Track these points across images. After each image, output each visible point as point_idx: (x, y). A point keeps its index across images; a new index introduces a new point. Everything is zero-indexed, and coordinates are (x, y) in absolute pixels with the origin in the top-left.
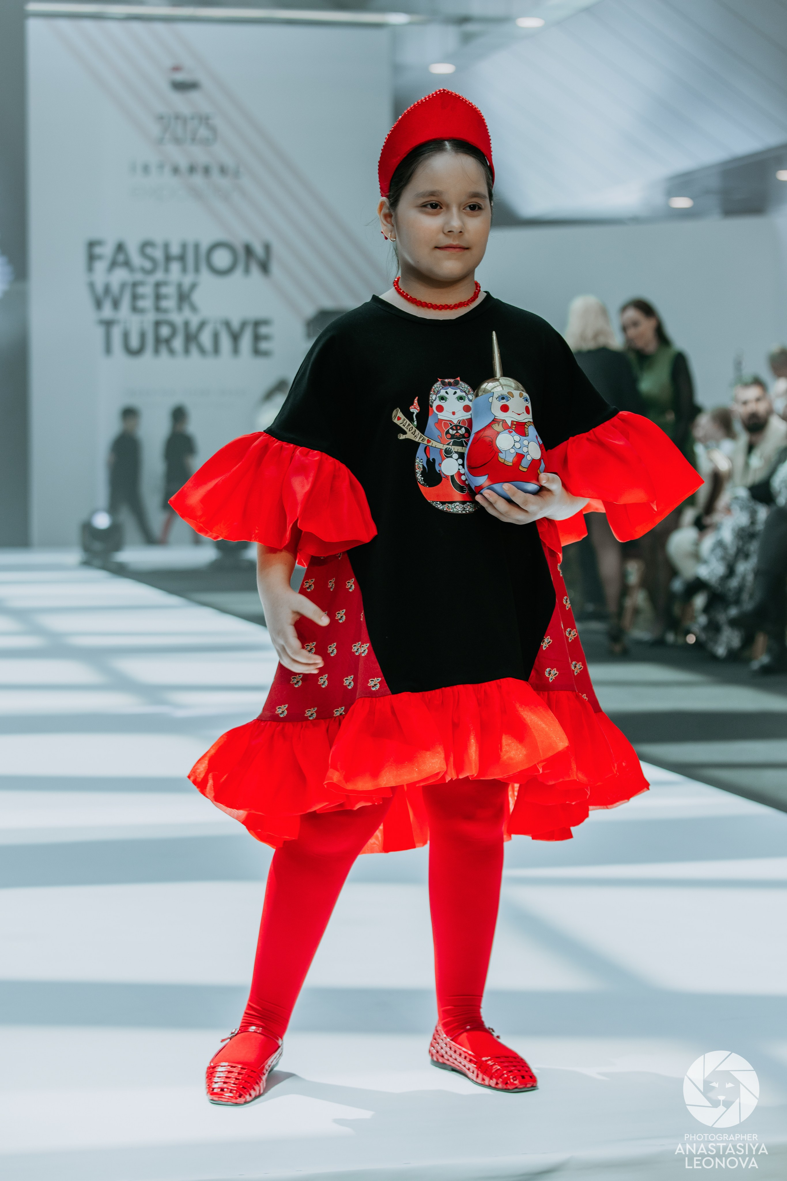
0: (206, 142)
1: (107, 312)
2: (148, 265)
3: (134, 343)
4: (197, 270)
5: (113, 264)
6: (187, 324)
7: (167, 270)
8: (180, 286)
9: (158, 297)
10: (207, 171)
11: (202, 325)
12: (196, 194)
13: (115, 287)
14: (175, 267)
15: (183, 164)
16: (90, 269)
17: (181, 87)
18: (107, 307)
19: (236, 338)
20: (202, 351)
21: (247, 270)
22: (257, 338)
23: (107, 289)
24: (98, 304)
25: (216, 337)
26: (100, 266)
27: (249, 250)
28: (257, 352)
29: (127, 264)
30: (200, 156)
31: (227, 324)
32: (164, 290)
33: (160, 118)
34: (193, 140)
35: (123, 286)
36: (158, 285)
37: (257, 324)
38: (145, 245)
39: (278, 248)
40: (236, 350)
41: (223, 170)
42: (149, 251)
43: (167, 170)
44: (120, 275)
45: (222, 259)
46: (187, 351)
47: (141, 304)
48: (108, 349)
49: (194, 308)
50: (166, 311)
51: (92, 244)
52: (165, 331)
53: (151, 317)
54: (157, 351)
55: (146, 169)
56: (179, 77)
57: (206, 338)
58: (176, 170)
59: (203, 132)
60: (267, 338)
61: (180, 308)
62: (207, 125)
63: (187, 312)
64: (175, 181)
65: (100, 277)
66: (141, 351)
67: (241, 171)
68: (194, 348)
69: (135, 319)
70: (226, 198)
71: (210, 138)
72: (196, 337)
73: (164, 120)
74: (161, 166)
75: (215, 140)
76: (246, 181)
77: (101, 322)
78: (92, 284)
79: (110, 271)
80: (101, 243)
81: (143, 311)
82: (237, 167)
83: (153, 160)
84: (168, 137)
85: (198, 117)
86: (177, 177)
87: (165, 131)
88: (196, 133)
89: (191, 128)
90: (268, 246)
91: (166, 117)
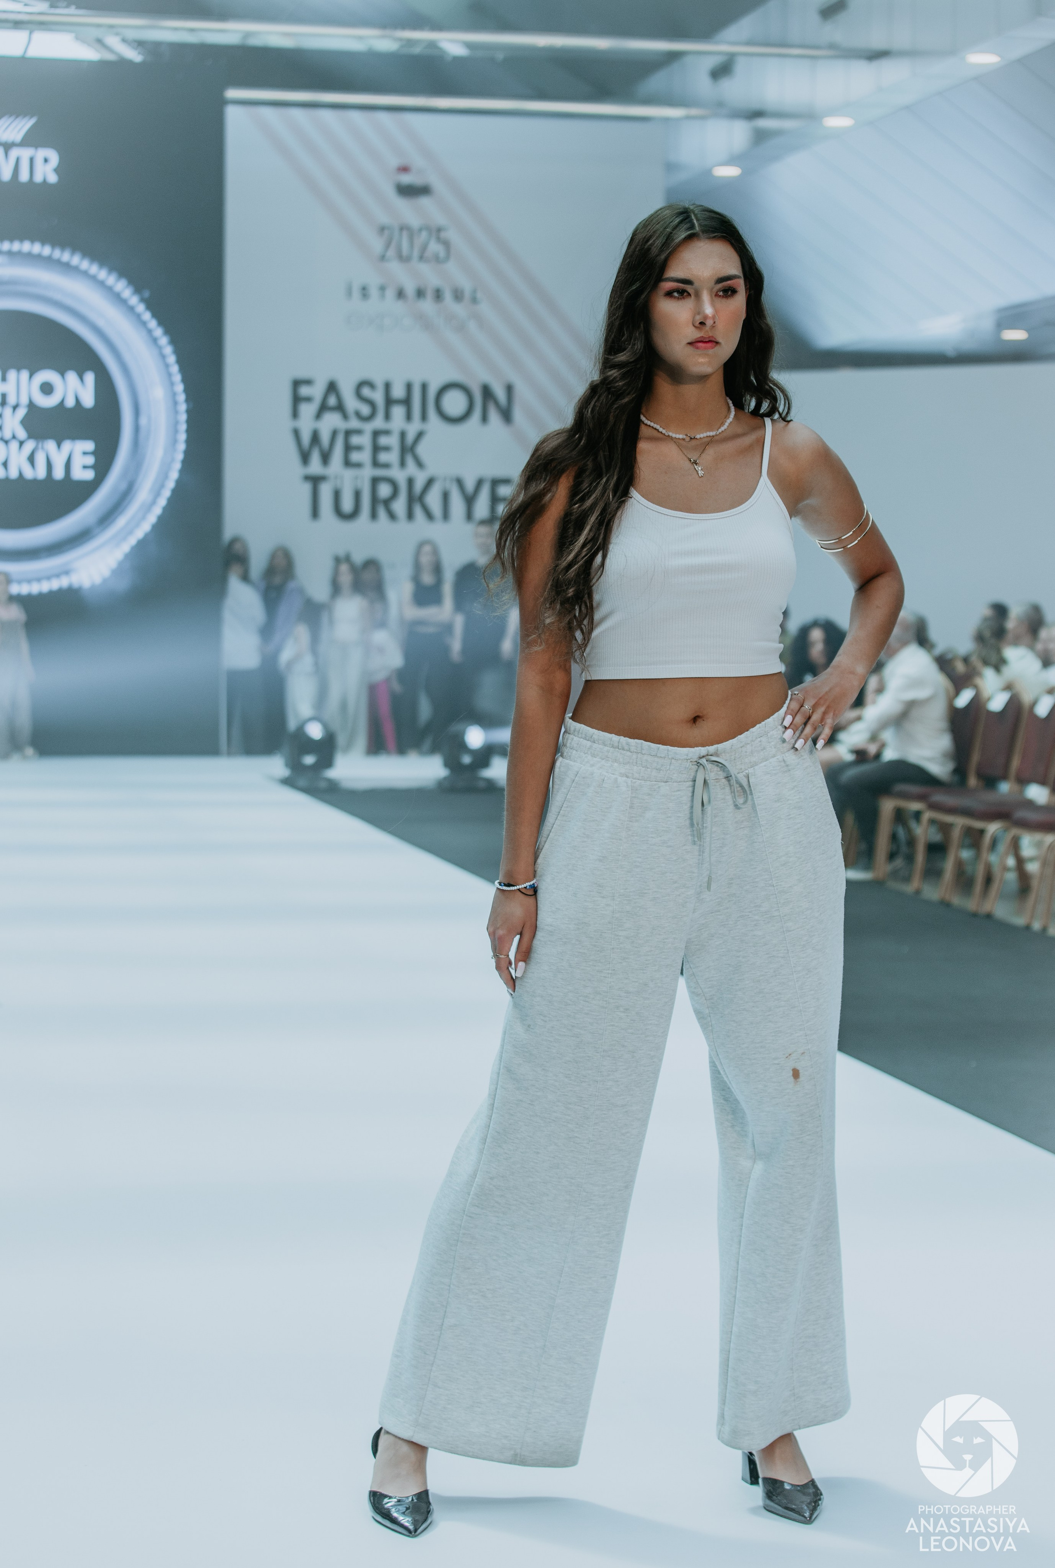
0: (437, 259)
1: (315, 466)
2: (365, 410)
3: (347, 505)
4: (424, 417)
5: (323, 408)
6: (410, 482)
7: (387, 416)
8: (403, 435)
9: (376, 449)
10: (438, 295)
11: (430, 482)
12: (427, 325)
13: (325, 438)
14: (398, 412)
16: (295, 414)
17: (408, 191)
18: (315, 458)
19: (470, 501)
20: (429, 516)
21: (485, 418)
23: (315, 437)
24: (305, 458)
25: (446, 496)
26: (308, 410)
27: (487, 392)
29: (340, 408)
30: (431, 277)
31: (460, 482)
32: (383, 441)
33: (382, 229)
34: (421, 258)
35: (334, 434)
36: (376, 434)
38: (361, 384)
39: (522, 391)
40: (469, 515)
41: (458, 296)
42: (366, 392)
43: (390, 293)
44: (331, 421)
45: (454, 403)
46: (410, 516)
47: (355, 457)
48: (315, 513)
49: (420, 464)
50: (386, 466)
51: (297, 384)
52: (384, 490)
53: (368, 472)
54: (374, 515)
55: (365, 292)
56: (406, 179)
57: (433, 500)
58: (401, 294)
59: (434, 247)
61: (403, 464)
62: (439, 239)
63: (411, 468)
64: (399, 307)
65: (306, 423)
66: (355, 514)
67: (479, 295)
68: (418, 511)
69: (349, 475)
70: (461, 328)
71: (442, 254)
72: (421, 499)
73: (386, 232)
74: (382, 289)
75: (448, 257)
76: (484, 308)
77: (307, 478)
78: (296, 433)
79: (319, 416)
80: (308, 382)
81: (358, 465)
82: (474, 291)
83: (374, 281)
84: (391, 253)
85: (428, 229)
86: (400, 303)
87: (388, 245)
88: (425, 248)
89: (419, 242)
90: (510, 389)
91: (389, 228)
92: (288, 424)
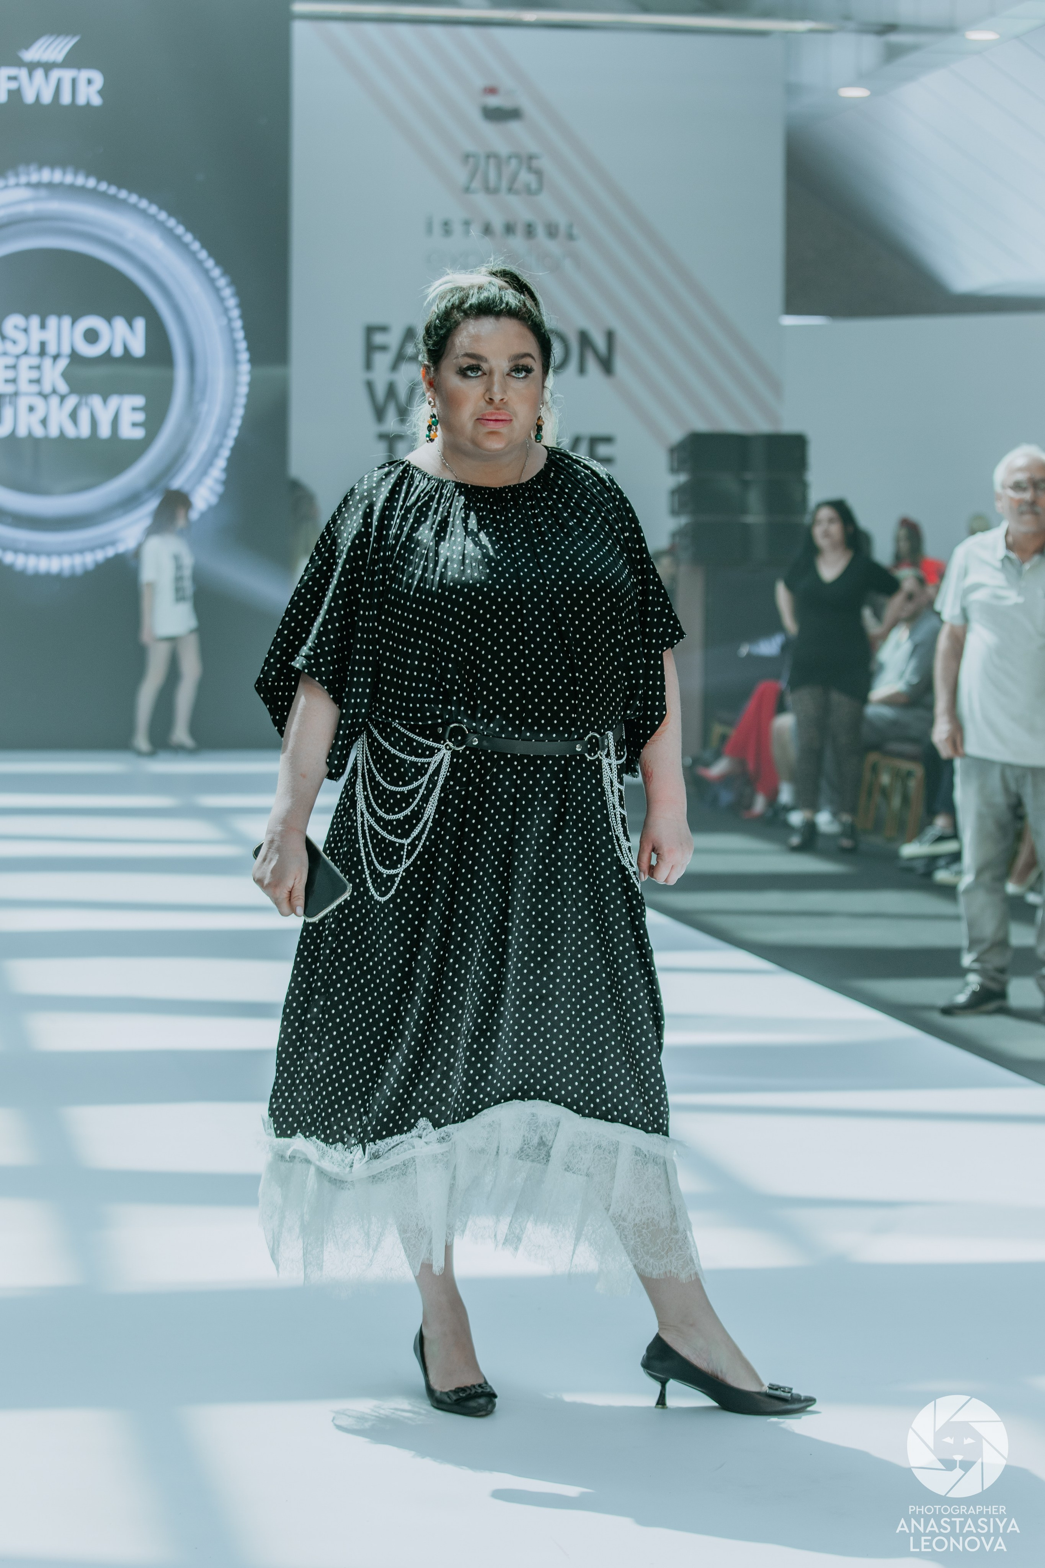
0: (529, 191)
1: (391, 424)
5: (400, 358)
10: (530, 231)
13: (402, 392)
15: (498, 225)
16: (369, 365)
17: (495, 115)
18: (391, 414)
21: (582, 370)
23: (391, 391)
24: (380, 414)
26: (382, 361)
27: (585, 339)
30: (521, 210)
33: (467, 157)
35: (412, 387)
37: (594, 441)
39: (624, 338)
41: (552, 231)
43: (475, 231)
44: (409, 372)
51: (371, 330)
55: (446, 228)
56: (493, 101)
58: (487, 230)
59: (525, 177)
60: (608, 461)
62: (530, 169)
64: (483, 241)
65: (381, 376)
67: (576, 231)
70: (555, 268)
71: (534, 186)
73: (471, 160)
74: (467, 223)
75: (540, 189)
76: (582, 245)
77: (383, 437)
78: (370, 386)
79: (395, 367)
80: (383, 329)
82: (571, 226)
83: (457, 215)
84: (476, 184)
85: (517, 156)
86: (487, 239)
87: (473, 176)
88: (514, 178)
89: (507, 172)
90: (610, 336)
91: (474, 156)
92: (359, 375)
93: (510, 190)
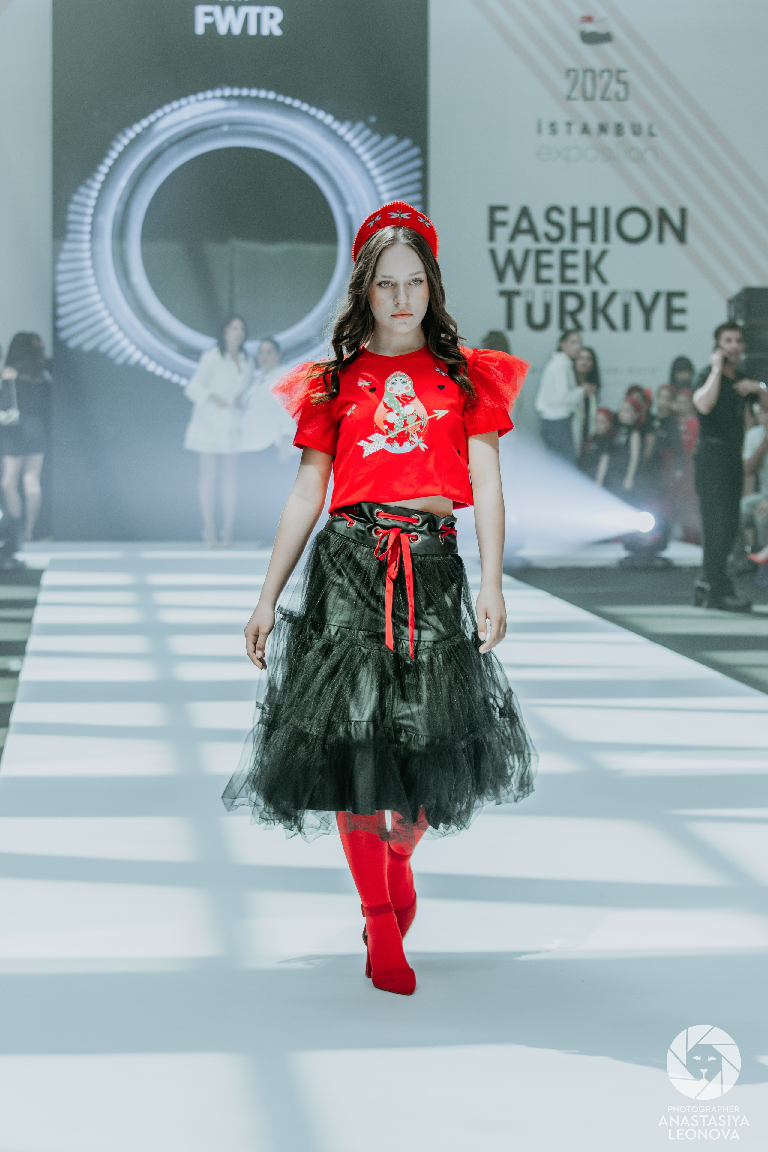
0: (618, 98)
1: (510, 283)
2: (554, 232)
3: (538, 317)
4: (607, 239)
5: (517, 231)
6: (595, 295)
7: (574, 239)
8: (588, 254)
9: (564, 266)
10: (619, 129)
11: (612, 295)
12: (608, 155)
13: (518, 258)
14: (584, 234)
16: (492, 237)
17: (592, 38)
18: (510, 275)
19: (648, 312)
20: (612, 326)
21: (661, 239)
22: (671, 311)
23: (510, 257)
24: (501, 276)
25: (626, 308)
26: (503, 233)
27: (663, 215)
28: (670, 327)
29: (532, 231)
30: (613, 114)
31: (639, 296)
32: (570, 259)
33: (569, 72)
35: (527, 253)
36: (564, 253)
37: (671, 296)
38: (551, 210)
39: (695, 214)
40: (648, 326)
41: (637, 130)
42: (555, 216)
43: (576, 129)
44: (525, 242)
45: (634, 225)
46: (595, 326)
47: (545, 274)
48: (510, 324)
49: (603, 280)
50: (574, 282)
51: (493, 210)
52: (571, 304)
53: (557, 287)
54: (562, 326)
55: (553, 128)
56: (590, 28)
57: (615, 312)
58: (585, 129)
59: (615, 87)
60: (682, 311)
61: (588, 280)
62: (619, 81)
63: (596, 283)
64: (584, 141)
65: (502, 246)
66: (544, 325)
67: (655, 130)
68: (602, 322)
69: (540, 289)
70: (640, 159)
71: (622, 94)
72: (604, 311)
73: (572, 74)
74: (569, 124)
75: (627, 97)
76: (660, 140)
77: (502, 293)
78: (493, 253)
79: (512, 239)
80: (504, 208)
81: (549, 281)
82: (651, 126)
83: (561, 118)
84: (576, 93)
85: (609, 71)
86: (585, 137)
87: (573, 86)
88: (606, 88)
89: (601, 83)
90: (683, 212)
91: (575, 71)
92: (485, 245)
93: (603, 98)
